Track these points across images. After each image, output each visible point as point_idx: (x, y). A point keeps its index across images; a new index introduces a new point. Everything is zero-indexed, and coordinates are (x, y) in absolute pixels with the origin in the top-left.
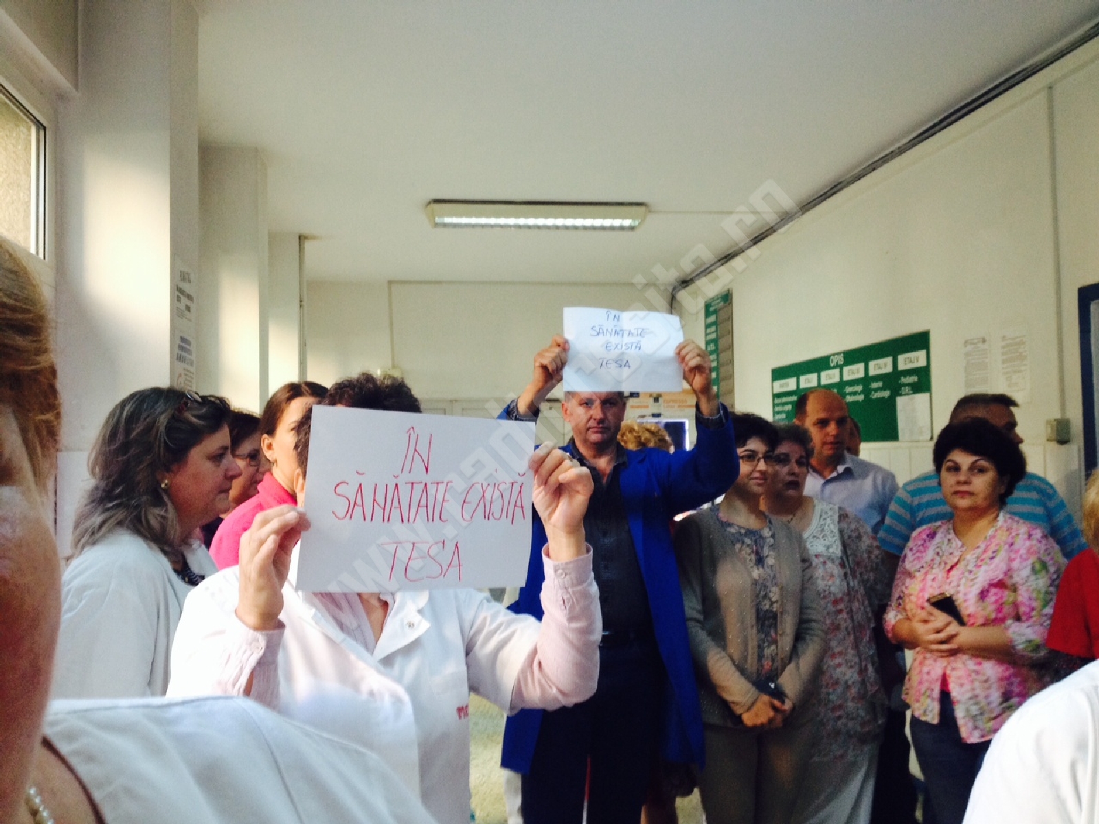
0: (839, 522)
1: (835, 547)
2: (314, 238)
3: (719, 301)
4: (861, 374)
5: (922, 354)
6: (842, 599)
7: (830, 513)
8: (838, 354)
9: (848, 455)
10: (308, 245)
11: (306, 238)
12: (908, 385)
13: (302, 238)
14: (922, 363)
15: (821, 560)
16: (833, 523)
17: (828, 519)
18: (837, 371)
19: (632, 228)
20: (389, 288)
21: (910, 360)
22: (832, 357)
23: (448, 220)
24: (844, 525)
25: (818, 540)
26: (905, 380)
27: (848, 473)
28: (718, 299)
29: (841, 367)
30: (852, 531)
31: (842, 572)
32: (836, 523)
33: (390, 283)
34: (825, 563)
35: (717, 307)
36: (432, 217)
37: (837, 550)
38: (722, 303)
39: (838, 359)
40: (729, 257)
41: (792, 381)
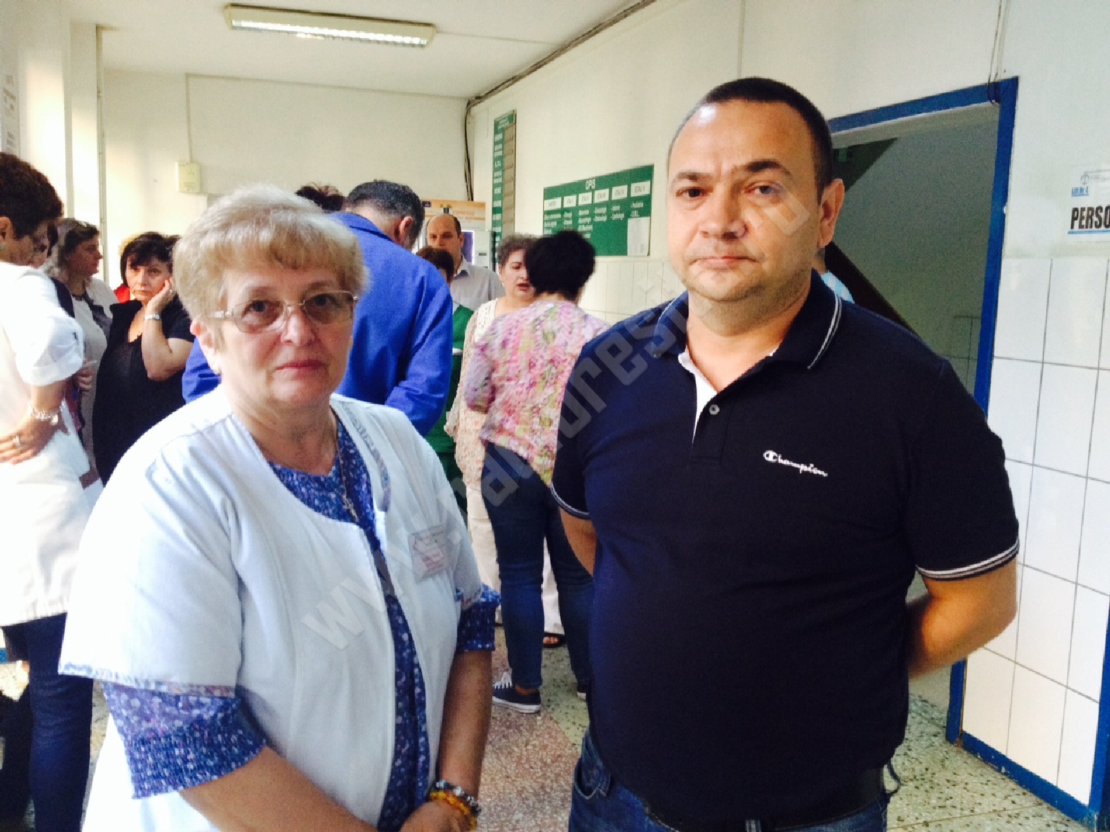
2: (112, 29)
3: (505, 120)
4: (606, 199)
5: (647, 184)
8: (592, 179)
10: (105, 35)
11: (104, 28)
12: (637, 209)
13: (99, 28)
14: (647, 192)
18: (590, 194)
19: (422, 46)
21: (640, 189)
22: (587, 182)
23: (244, 24)
26: (635, 205)
28: (504, 119)
29: (593, 191)
33: (188, 75)
35: (503, 126)
36: (229, 20)
38: (508, 123)
39: (592, 184)
40: (514, 79)
41: (558, 200)
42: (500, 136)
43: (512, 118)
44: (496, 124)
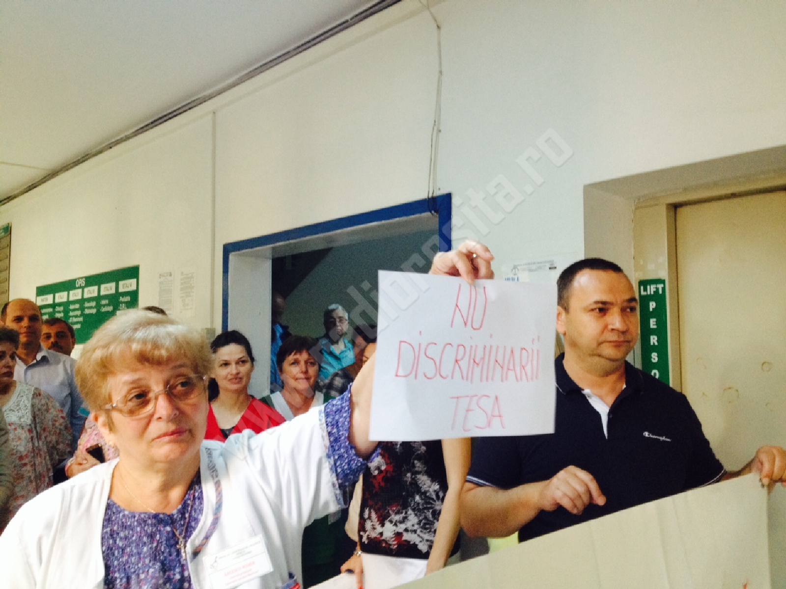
0: (32, 399)
1: (26, 417)
4: (96, 294)
5: (134, 281)
6: (26, 456)
7: (27, 392)
8: (82, 278)
14: (134, 288)
15: (13, 427)
16: (28, 399)
17: (25, 397)
18: (80, 291)
21: (127, 285)
22: (77, 281)
24: (36, 401)
25: (13, 413)
26: (122, 299)
27: (44, 361)
29: (83, 288)
30: (42, 405)
31: (29, 436)
32: (30, 399)
34: (15, 429)
37: (27, 419)
38: (3, 234)
39: (82, 282)
41: (50, 296)
43: (7, 229)
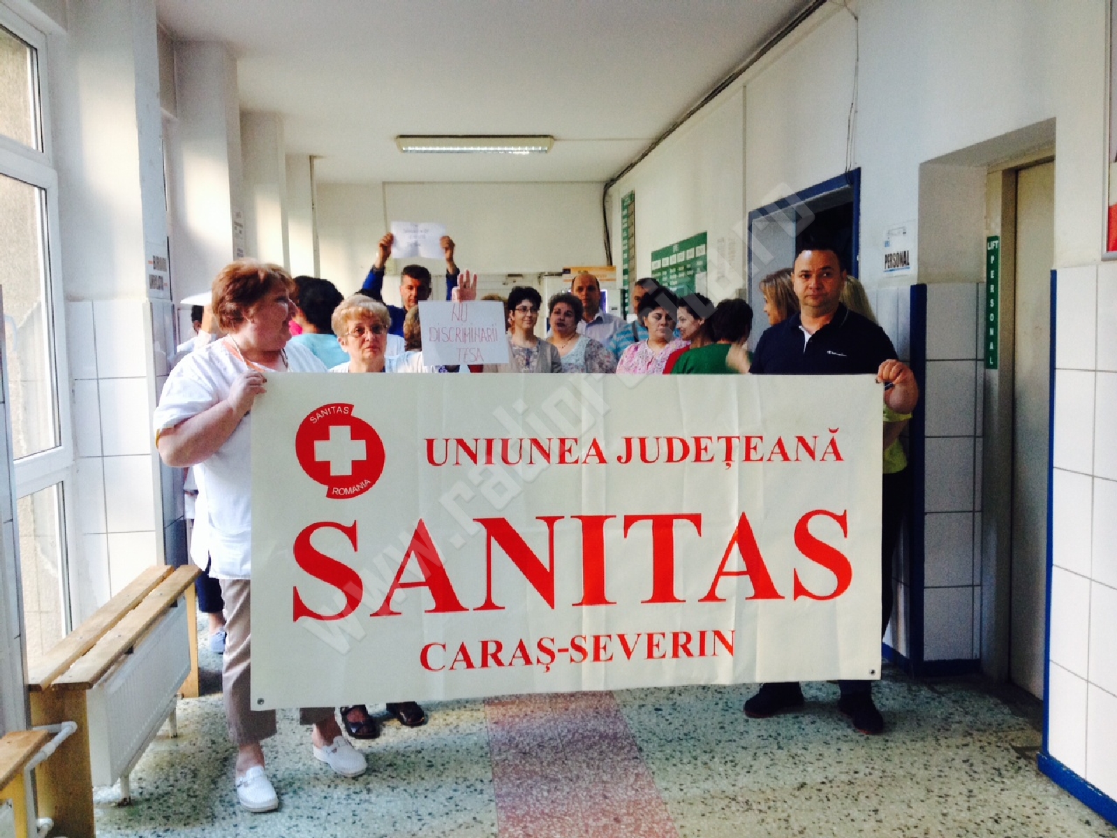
0: (586, 347)
1: (581, 360)
2: (321, 157)
3: (628, 199)
4: (684, 259)
5: (703, 246)
8: (677, 244)
9: (600, 310)
10: (316, 162)
11: (315, 157)
12: (698, 267)
13: (312, 158)
16: (584, 347)
18: (675, 256)
19: (545, 151)
20: (384, 189)
21: (700, 250)
24: (588, 349)
25: (573, 356)
26: (696, 264)
27: (599, 320)
28: (627, 197)
29: (677, 253)
30: (592, 352)
33: (384, 183)
35: (627, 203)
36: (400, 147)
39: (675, 248)
40: (632, 165)
41: (659, 261)
42: (625, 212)
43: (632, 196)
44: (623, 202)
